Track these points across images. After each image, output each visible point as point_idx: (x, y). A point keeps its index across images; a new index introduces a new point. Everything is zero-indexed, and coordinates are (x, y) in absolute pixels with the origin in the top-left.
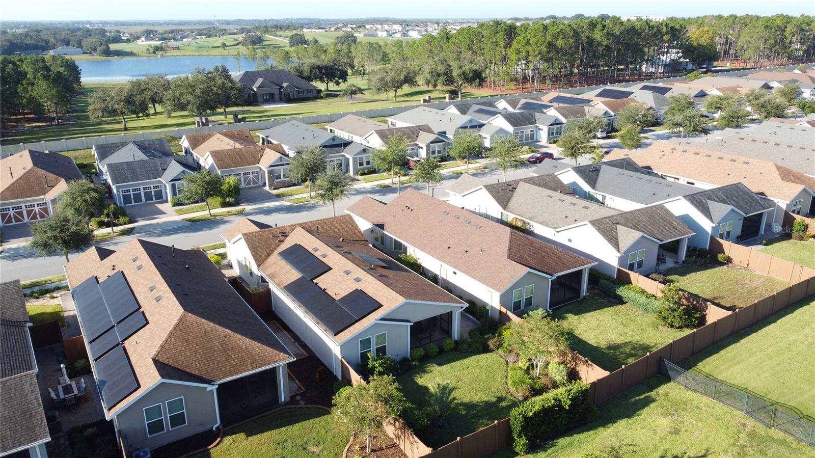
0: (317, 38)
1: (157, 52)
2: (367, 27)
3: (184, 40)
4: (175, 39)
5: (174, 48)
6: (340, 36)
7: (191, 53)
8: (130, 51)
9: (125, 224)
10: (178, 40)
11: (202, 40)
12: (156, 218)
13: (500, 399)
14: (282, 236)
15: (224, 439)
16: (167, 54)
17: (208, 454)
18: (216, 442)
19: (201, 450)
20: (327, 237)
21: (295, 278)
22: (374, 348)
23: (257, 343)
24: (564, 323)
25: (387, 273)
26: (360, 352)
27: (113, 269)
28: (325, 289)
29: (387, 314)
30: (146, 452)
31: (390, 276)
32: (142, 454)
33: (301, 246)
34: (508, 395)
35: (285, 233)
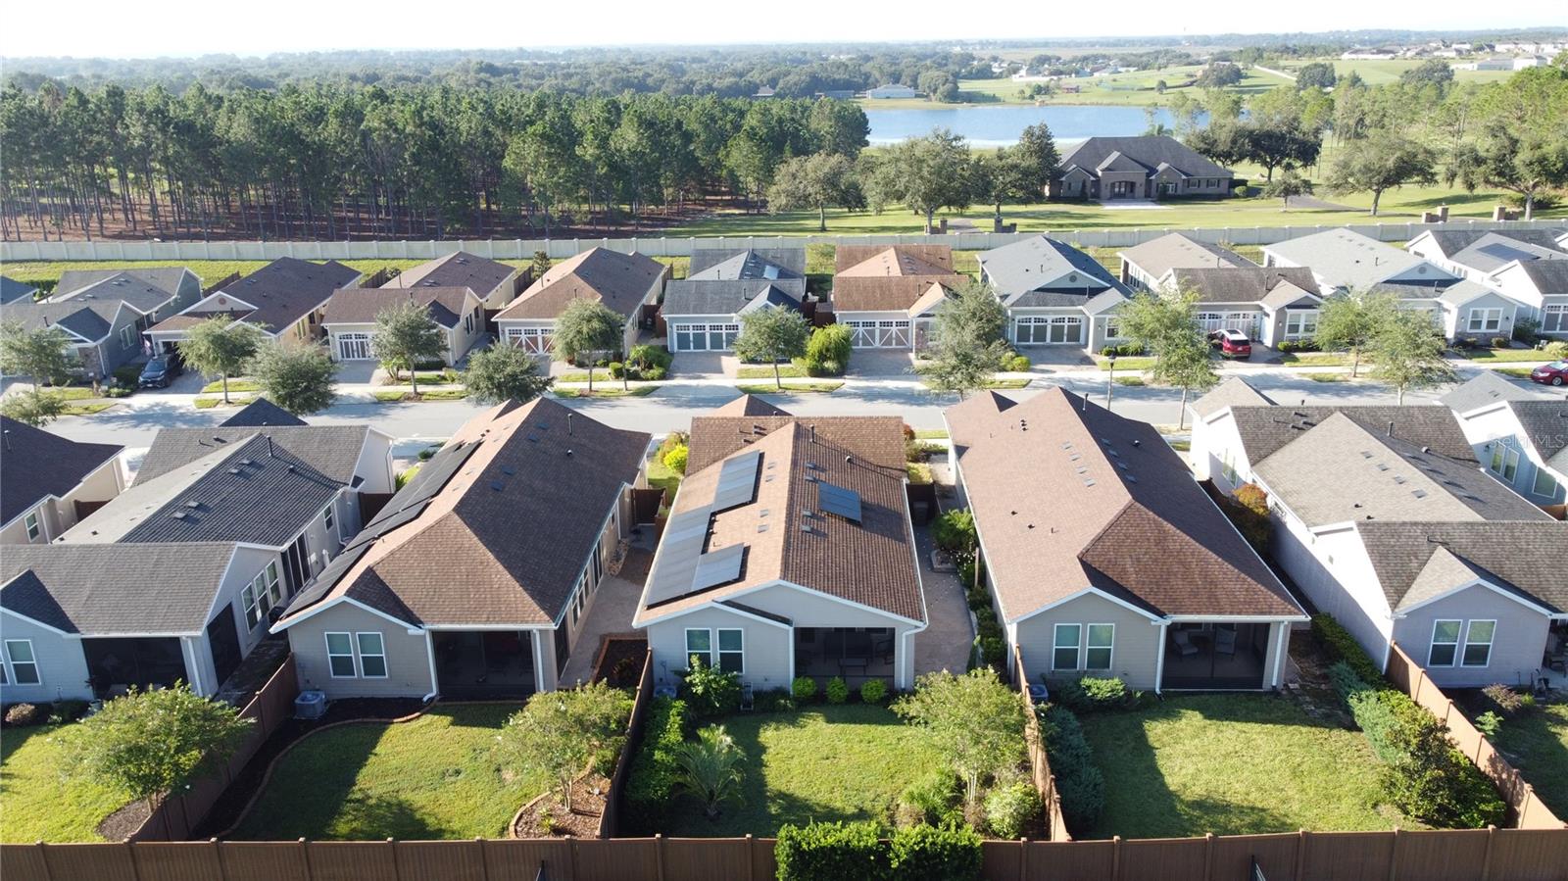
0: (1360, 73)
1: (1037, 97)
2: (1499, 48)
3: (1096, 74)
4: (1077, 73)
5: (1069, 90)
6: (1414, 69)
7: (1094, 100)
8: (991, 93)
9: (653, 379)
10: (1085, 75)
11: (1128, 76)
12: (704, 378)
13: (861, 814)
14: (756, 432)
15: (423, 716)
16: (1054, 101)
17: (384, 729)
18: (409, 717)
19: (383, 720)
20: (823, 450)
21: (700, 506)
22: (715, 652)
23: (517, 585)
24: (1160, 726)
25: (836, 530)
26: (687, 651)
27: (483, 435)
28: (713, 533)
29: (737, 595)
30: (318, 695)
31: (833, 537)
32: (309, 696)
33: (762, 456)
34: (885, 813)
35: (764, 429)
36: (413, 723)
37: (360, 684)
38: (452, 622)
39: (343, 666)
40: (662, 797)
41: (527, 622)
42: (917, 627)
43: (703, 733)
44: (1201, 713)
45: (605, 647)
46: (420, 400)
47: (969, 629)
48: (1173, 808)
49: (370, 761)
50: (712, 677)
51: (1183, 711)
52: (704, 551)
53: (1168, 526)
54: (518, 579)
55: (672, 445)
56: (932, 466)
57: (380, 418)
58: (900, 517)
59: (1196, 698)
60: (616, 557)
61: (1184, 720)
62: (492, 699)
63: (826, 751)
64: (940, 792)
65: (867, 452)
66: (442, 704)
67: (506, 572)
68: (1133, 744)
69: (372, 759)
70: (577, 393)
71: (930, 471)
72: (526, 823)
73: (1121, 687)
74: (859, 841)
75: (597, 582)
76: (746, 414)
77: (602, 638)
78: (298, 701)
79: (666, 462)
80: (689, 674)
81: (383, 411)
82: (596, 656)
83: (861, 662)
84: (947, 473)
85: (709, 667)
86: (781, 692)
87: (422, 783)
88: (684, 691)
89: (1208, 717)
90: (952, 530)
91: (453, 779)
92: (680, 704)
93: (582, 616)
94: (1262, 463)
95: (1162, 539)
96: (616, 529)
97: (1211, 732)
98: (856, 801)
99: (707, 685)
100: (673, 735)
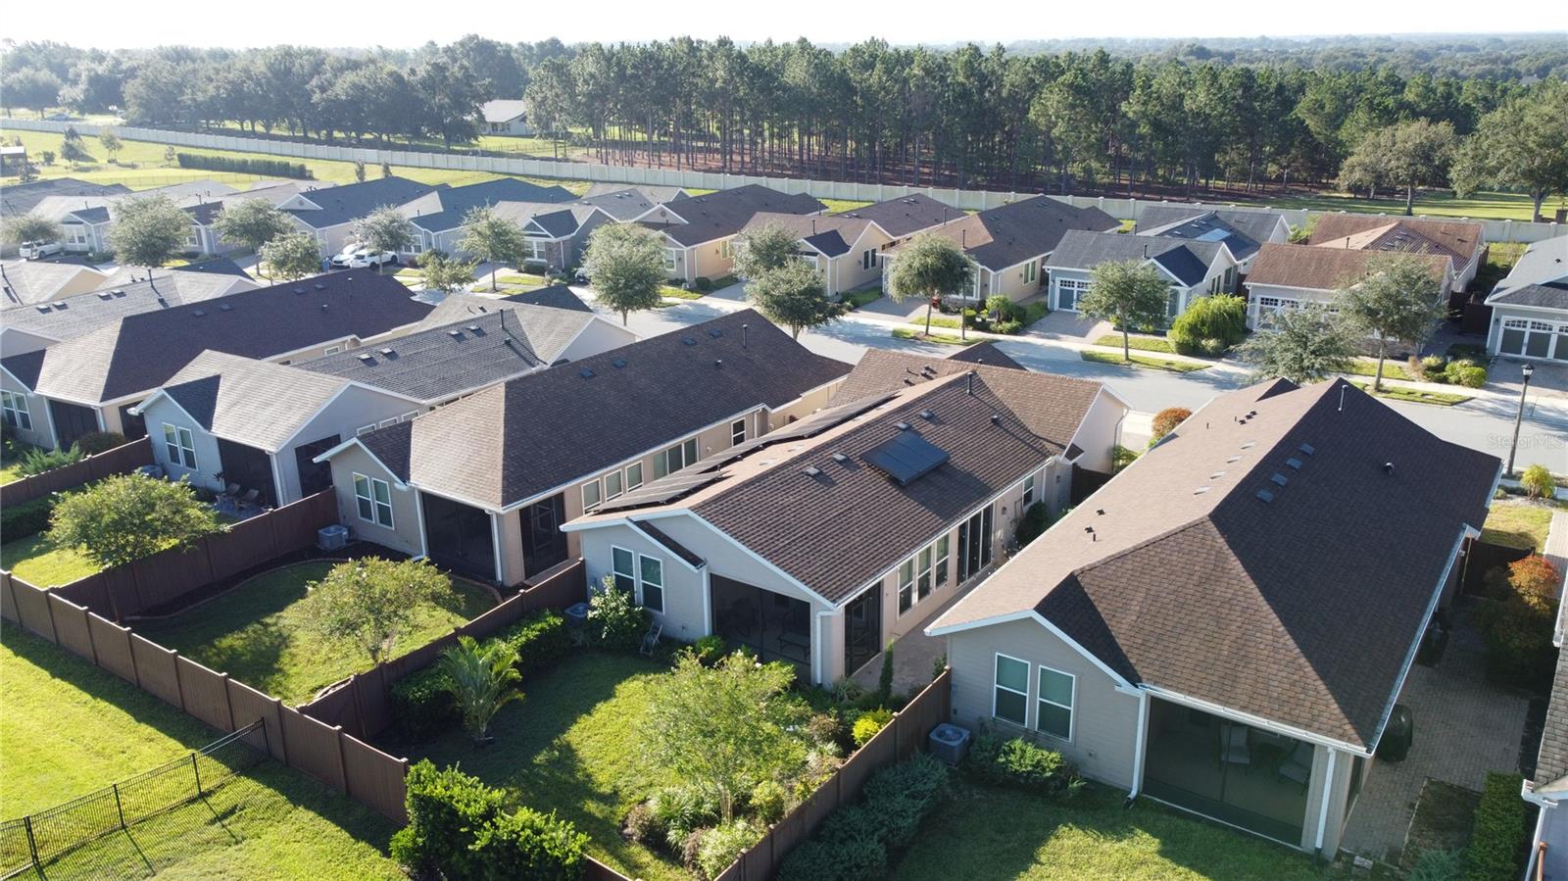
12: (1058, 338)
13: (609, 797)
22: (638, 581)
23: (501, 463)
24: (1082, 836)
25: (858, 484)
26: (614, 572)
29: (656, 520)
30: (339, 531)
31: (842, 488)
32: (333, 529)
33: (895, 398)
35: (935, 373)
37: (377, 530)
38: (430, 485)
40: (419, 699)
41: (483, 501)
44: (1163, 843)
51: (1139, 831)
58: (983, 492)
59: (1180, 822)
61: (1124, 843)
65: (1032, 417)
73: (1053, 766)
78: (321, 532)
89: (1167, 851)
92: (555, 620)
95: (1211, 579)
97: (1144, 872)
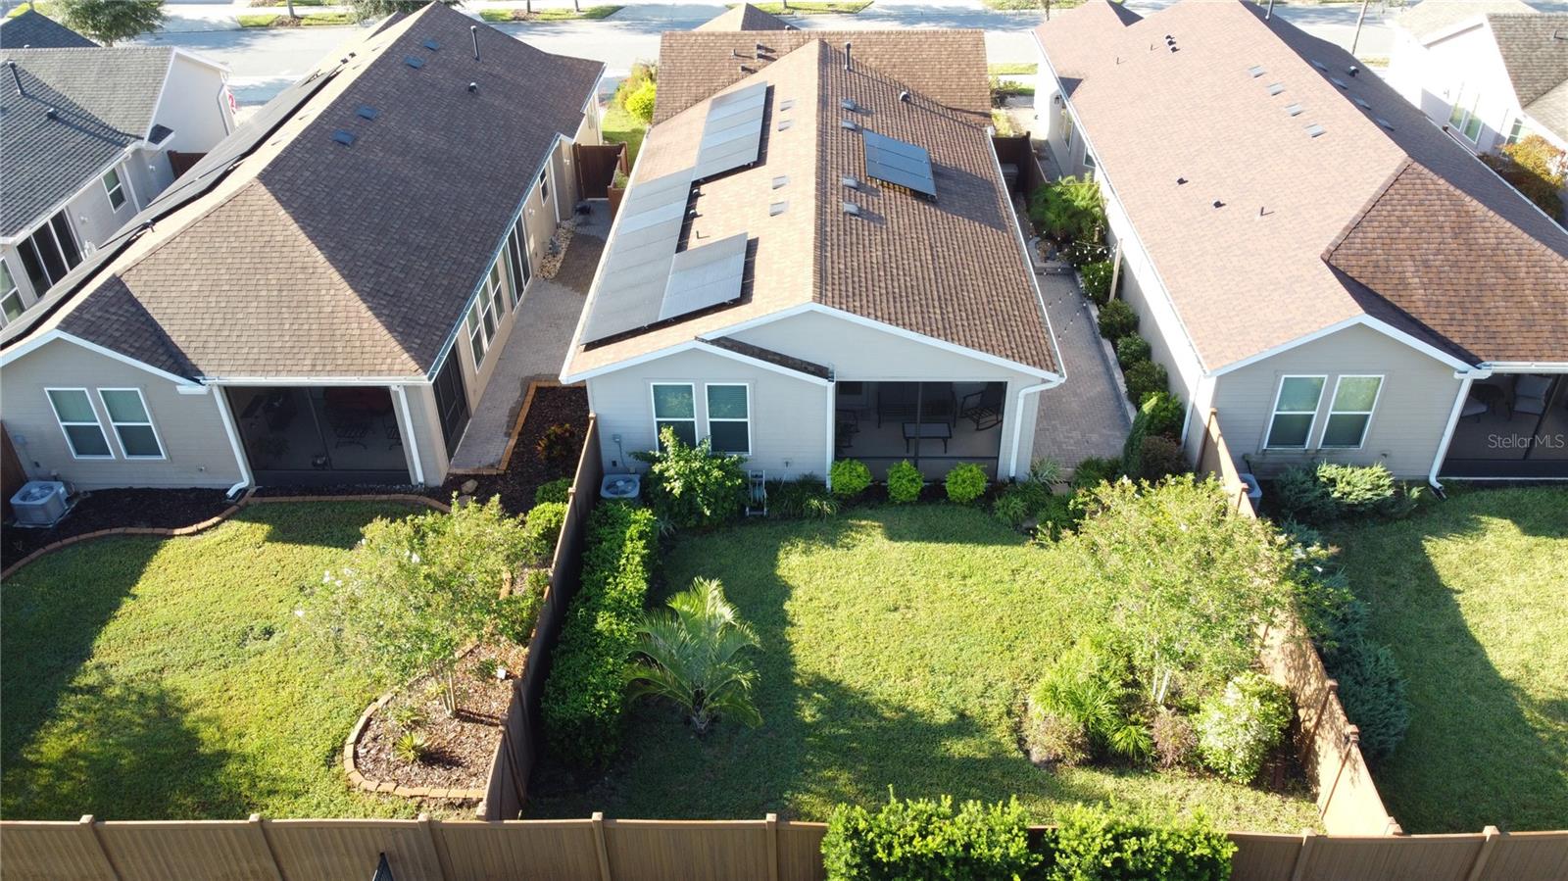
13: (963, 725)
14: (760, 56)
15: (226, 524)
17: (156, 548)
18: (201, 525)
19: (158, 531)
20: (864, 81)
21: (675, 170)
22: (702, 422)
23: (363, 307)
24: (1452, 547)
25: (901, 212)
26: (656, 420)
27: (345, 61)
28: (695, 215)
29: (737, 329)
30: (51, 488)
31: (895, 223)
32: (35, 491)
33: (770, 91)
34: (1006, 722)
35: (773, 51)
36: (207, 535)
37: (118, 468)
38: (253, 372)
39: (87, 440)
40: (610, 710)
41: (380, 373)
42: (1044, 381)
43: (679, 603)
44: (1516, 522)
45: (529, 399)
46: (298, 25)
47: (1101, 369)
48: (1517, 716)
49: (123, 609)
50: (696, 465)
51: (1484, 519)
52: (681, 247)
53: (1474, 204)
54: (364, 296)
55: (636, 82)
56: (1010, 113)
57: (239, 49)
58: (990, 187)
59: (1498, 494)
60: (553, 251)
61: (1489, 536)
62: (339, 492)
63: (892, 595)
64: (1103, 685)
65: (929, 85)
66: (258, 500)
67: (345, 285)
68: (1415, 583)
69: (128, 605)
70: (510, 15)
71: (1009, 120)
72: (375, 739)
73: (1387, 482)
74: (991, 845)
75: (520, 290)
76: (744, 28)
77: (526, 383)
78: (15, 500)
79: (629, 107)
80: (659, 460)
81: (246, 40)
82: (514, 414)
83: (941, 429)
84: (1036, 123)
85: (693, 446)
86: (811, 485)
87: (204, 656)
88: (651, 491)
89: (1531, 530)
90: (1066, 209)
91: (259, 645)
92: (644, 515)
93: (492, 350)
94: (1540, 102)
95: (1463, 227)
96: (551, 206)
97: (1542, 559)
98: (952, 697)
99: (689, 478)
100: (632, 580)
